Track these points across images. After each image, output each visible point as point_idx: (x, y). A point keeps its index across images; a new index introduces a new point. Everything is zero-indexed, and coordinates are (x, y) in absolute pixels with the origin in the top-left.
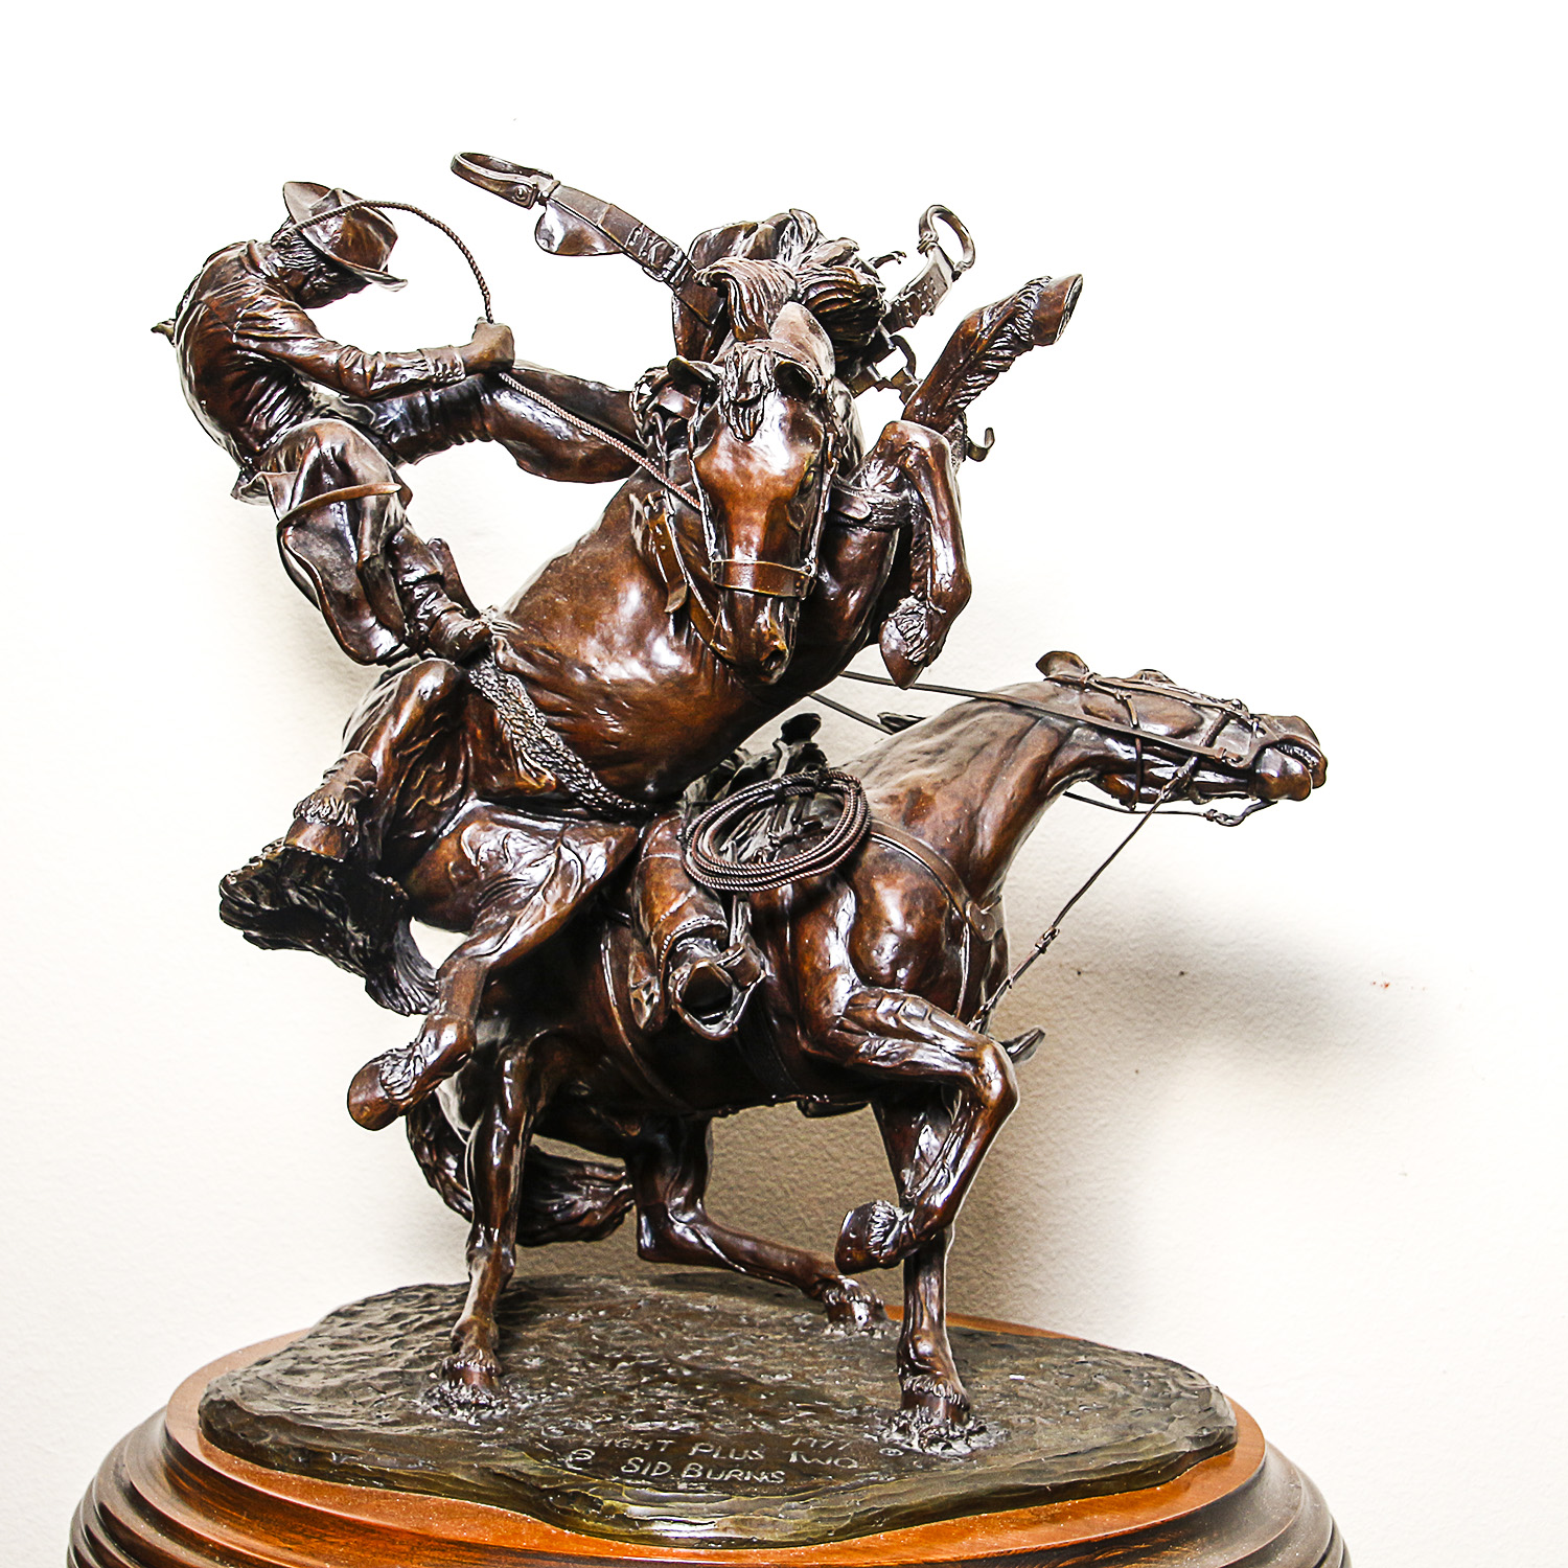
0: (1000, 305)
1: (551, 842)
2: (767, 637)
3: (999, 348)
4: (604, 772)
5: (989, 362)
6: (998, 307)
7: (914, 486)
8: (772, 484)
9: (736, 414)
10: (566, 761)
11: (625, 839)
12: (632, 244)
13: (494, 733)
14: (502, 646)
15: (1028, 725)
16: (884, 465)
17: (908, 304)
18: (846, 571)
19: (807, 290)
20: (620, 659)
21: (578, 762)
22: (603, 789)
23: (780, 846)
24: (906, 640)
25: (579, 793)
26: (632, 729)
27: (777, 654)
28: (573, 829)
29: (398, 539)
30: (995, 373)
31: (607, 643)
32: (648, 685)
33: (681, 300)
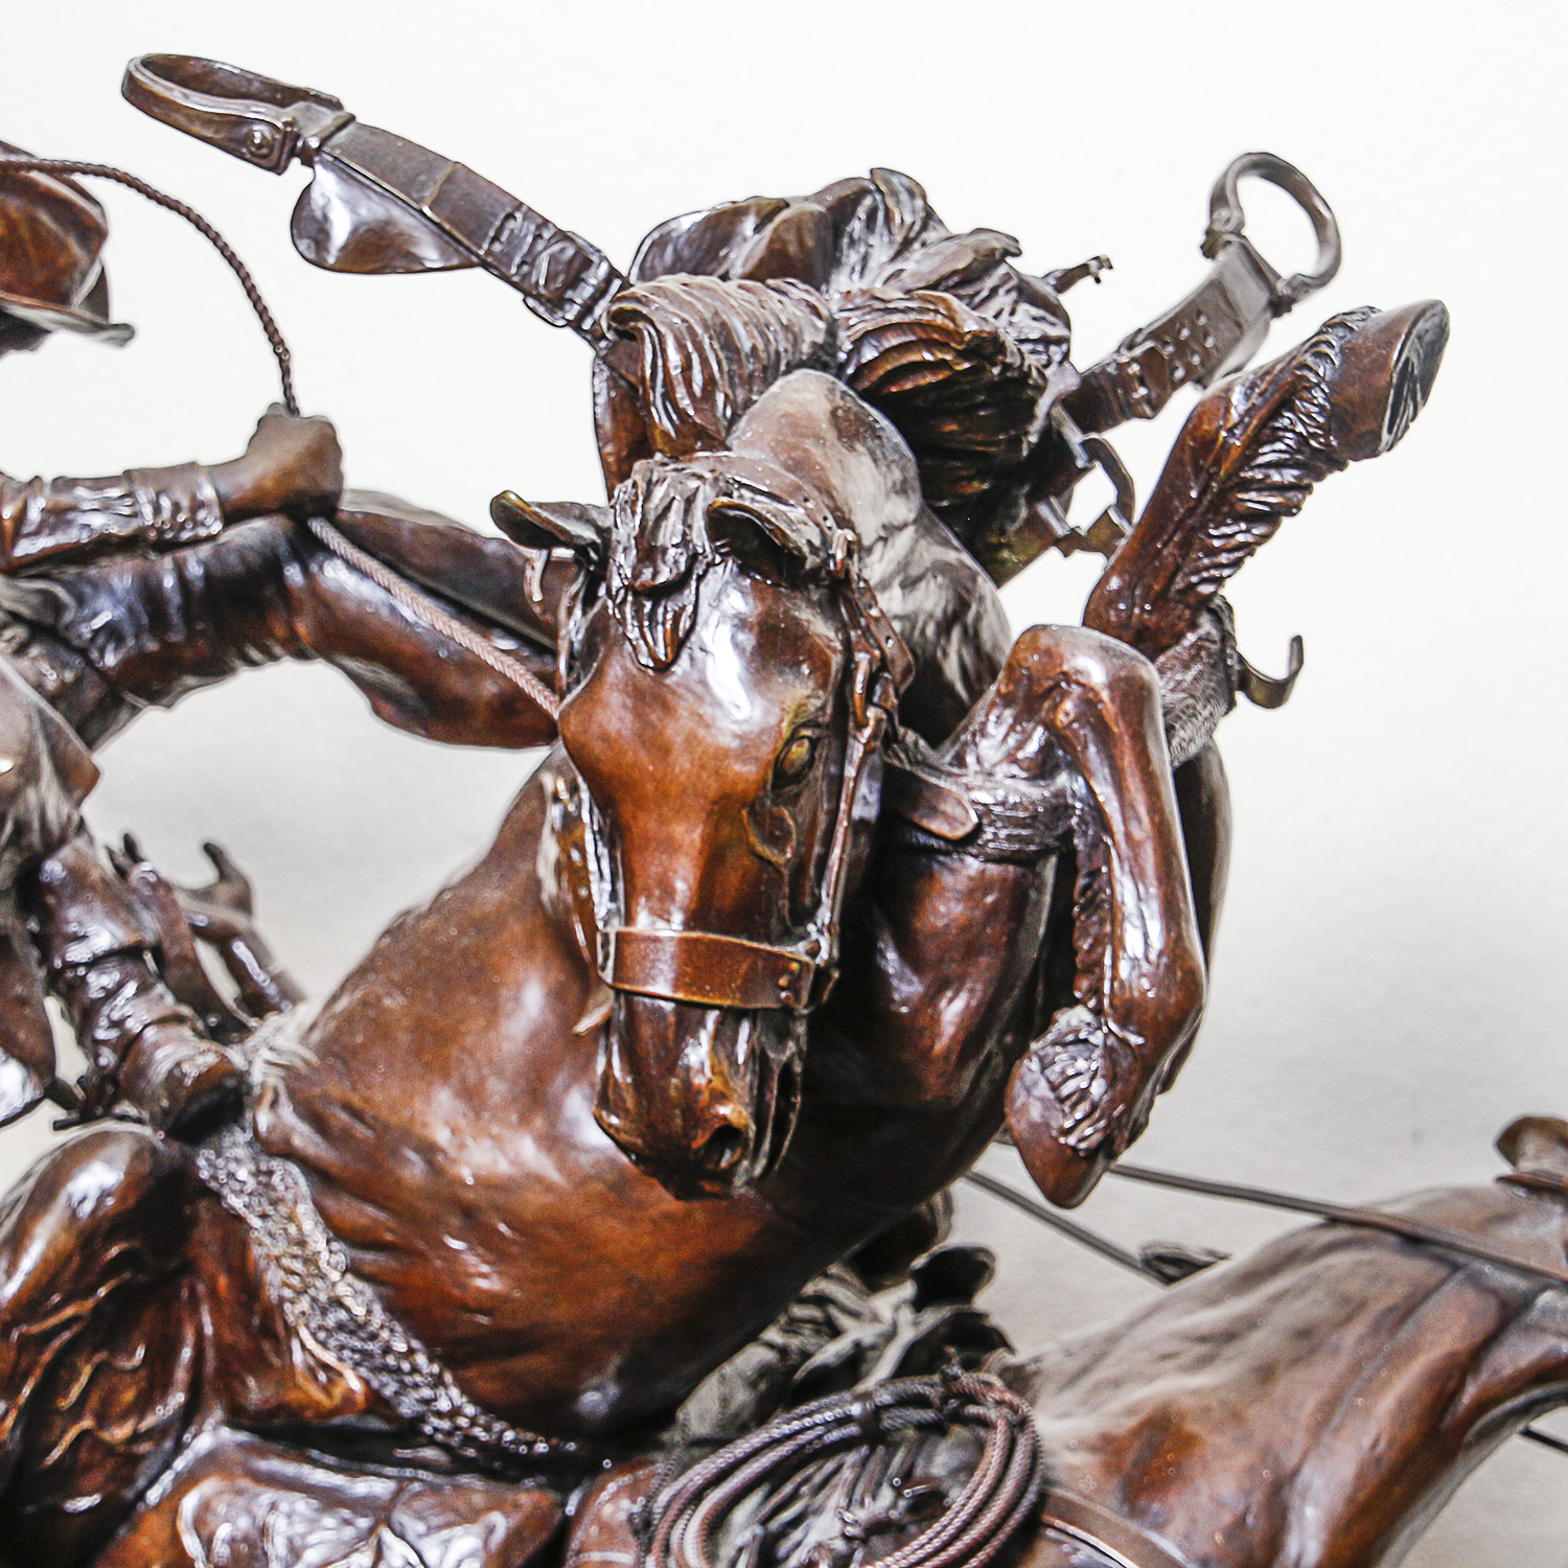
0: (1267, 373)
1: (364, 1523)
2: (705, 1097)
3: (1269, 465)
4: (471, 1373)
5: (1253, 495)
6: (1262, 378)
7: (1078, 767)
8: (712, 764)
9: (638, 614)
10: (387, 1350)
11: (529, 1517)
12: (497, 247)
13: (249, 1286)
14: (269, 1097)
15: (1432, 1281)
16: (1017, 720)
17: (1135, 368)
18: (931, 950)
19: (858, 344)
20: (495, 1130)
21: (411, 1351)
22: (470, 1410)
23: (864, 1541)
24: (1062, 1101)
25: (420, 1419)
26: (519, 1282)
27: (728, 1134)
28: (417, 1495)
29: (54, 868)
30: (1271, 518)
31: (471, 1095)
32: (549, 1188)
33: (612, 368)
